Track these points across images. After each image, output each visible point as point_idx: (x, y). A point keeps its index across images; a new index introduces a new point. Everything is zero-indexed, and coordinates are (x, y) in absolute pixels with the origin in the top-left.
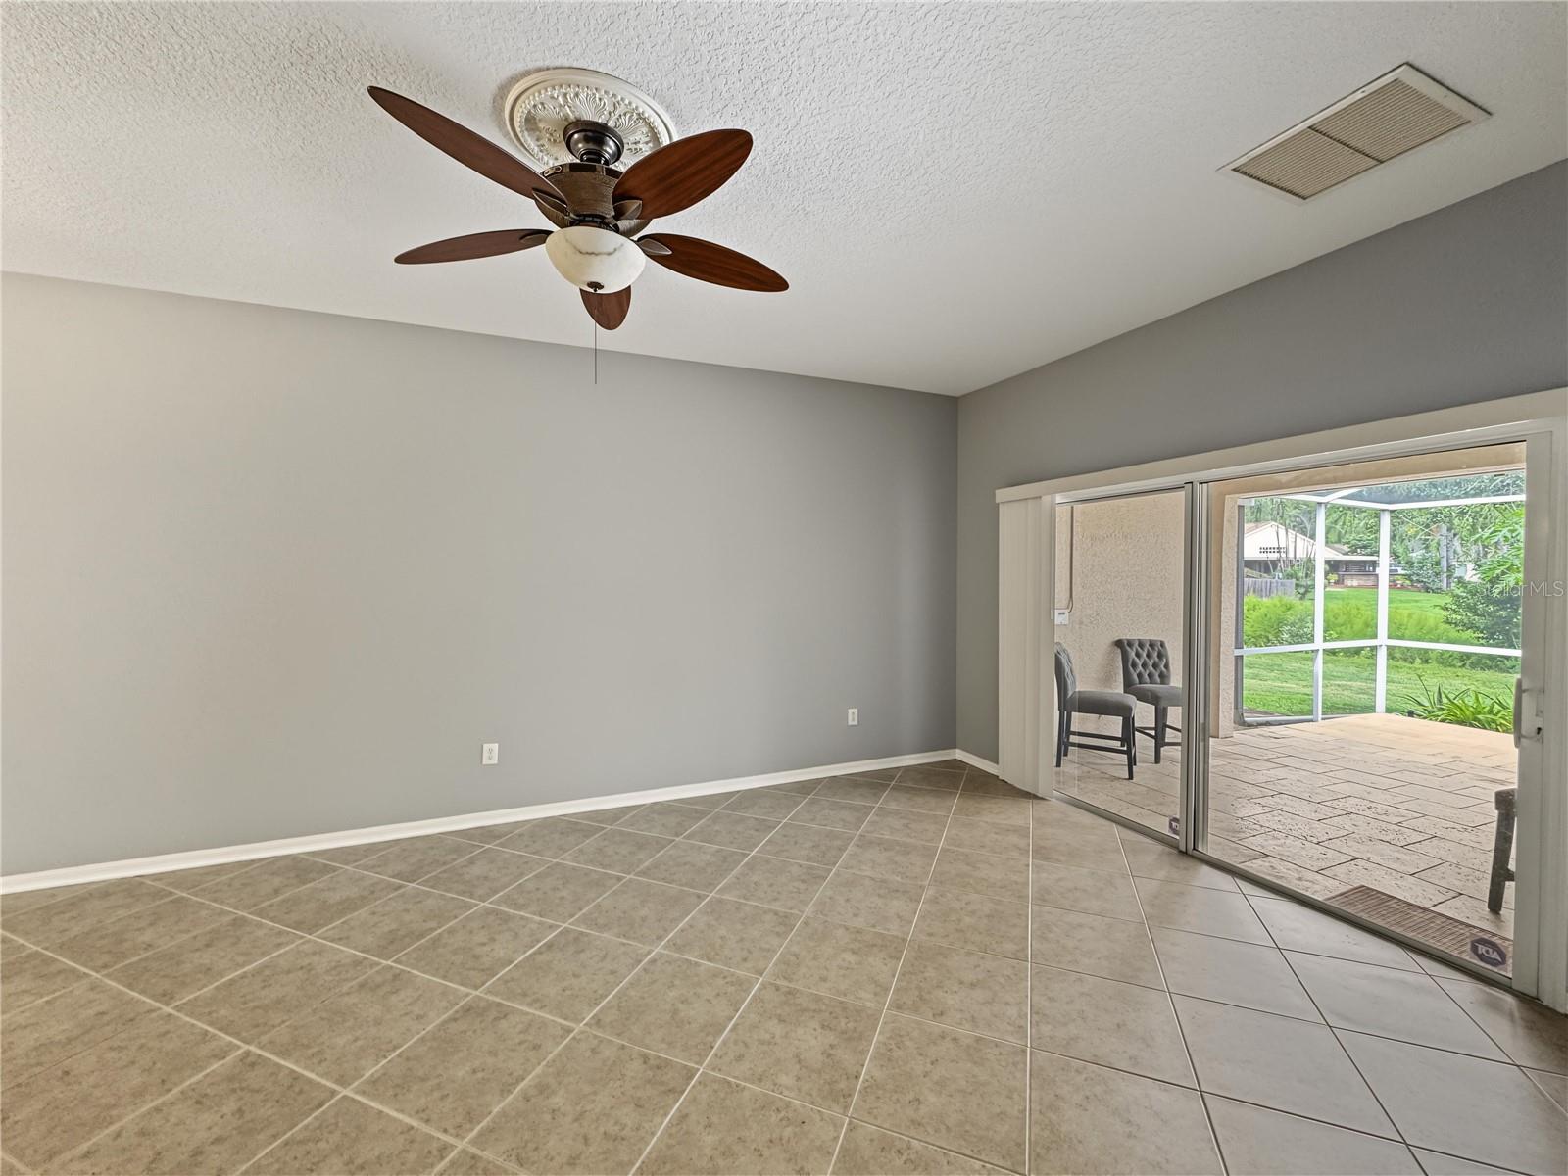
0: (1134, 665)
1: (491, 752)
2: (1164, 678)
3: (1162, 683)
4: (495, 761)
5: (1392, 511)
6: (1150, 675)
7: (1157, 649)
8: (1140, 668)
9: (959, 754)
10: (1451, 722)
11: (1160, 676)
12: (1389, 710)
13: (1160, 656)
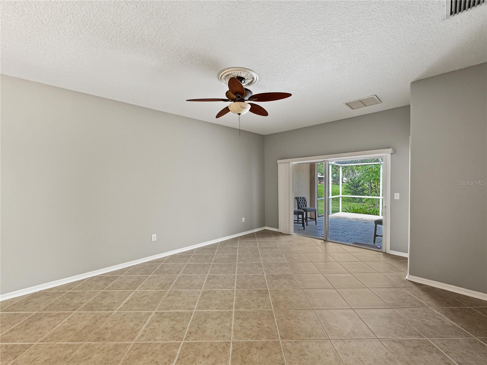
0: (300, 203)
1: (154, 237)
2: (306, 206)
3: (306, 207)
4: (155, 240)
5: (342, 166)
6: (303, 205)
7: (304, 199)
8: (301, 204)
9: (266, 228)
10: (353, 213)
11: (305, 205)
12: (342, 212)
13: (305, 201)
